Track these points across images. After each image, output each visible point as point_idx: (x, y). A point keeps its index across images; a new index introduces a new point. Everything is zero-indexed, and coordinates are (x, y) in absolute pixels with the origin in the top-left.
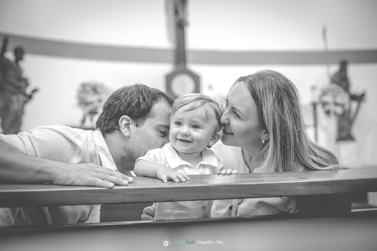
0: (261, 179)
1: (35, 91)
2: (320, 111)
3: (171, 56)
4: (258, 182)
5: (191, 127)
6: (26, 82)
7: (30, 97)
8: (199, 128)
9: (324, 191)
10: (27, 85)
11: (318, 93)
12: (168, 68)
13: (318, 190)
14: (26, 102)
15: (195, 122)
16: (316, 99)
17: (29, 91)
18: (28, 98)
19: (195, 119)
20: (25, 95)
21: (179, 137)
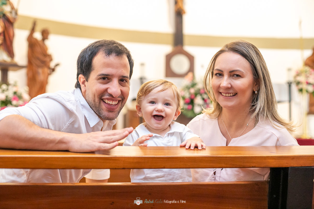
0: (239, 152)
1: (57, 65)
2: (294, 88)
3: (171, 39)
4: (237, 155)
5: (164, 105)
6: (50, 58)
7: (53, 70)
8: (170, 105)
9: (291, 164)
10: (51, 60)
11: (293, 73)
12: (168, 49)
13: (287, 163)
14: (50, 74)
15: (167, 100)
16: (292, 79)
17: (52, 65)
18: (52, 70)
19: (167, 98)
20: (49, 68)
21: (155, 113)
